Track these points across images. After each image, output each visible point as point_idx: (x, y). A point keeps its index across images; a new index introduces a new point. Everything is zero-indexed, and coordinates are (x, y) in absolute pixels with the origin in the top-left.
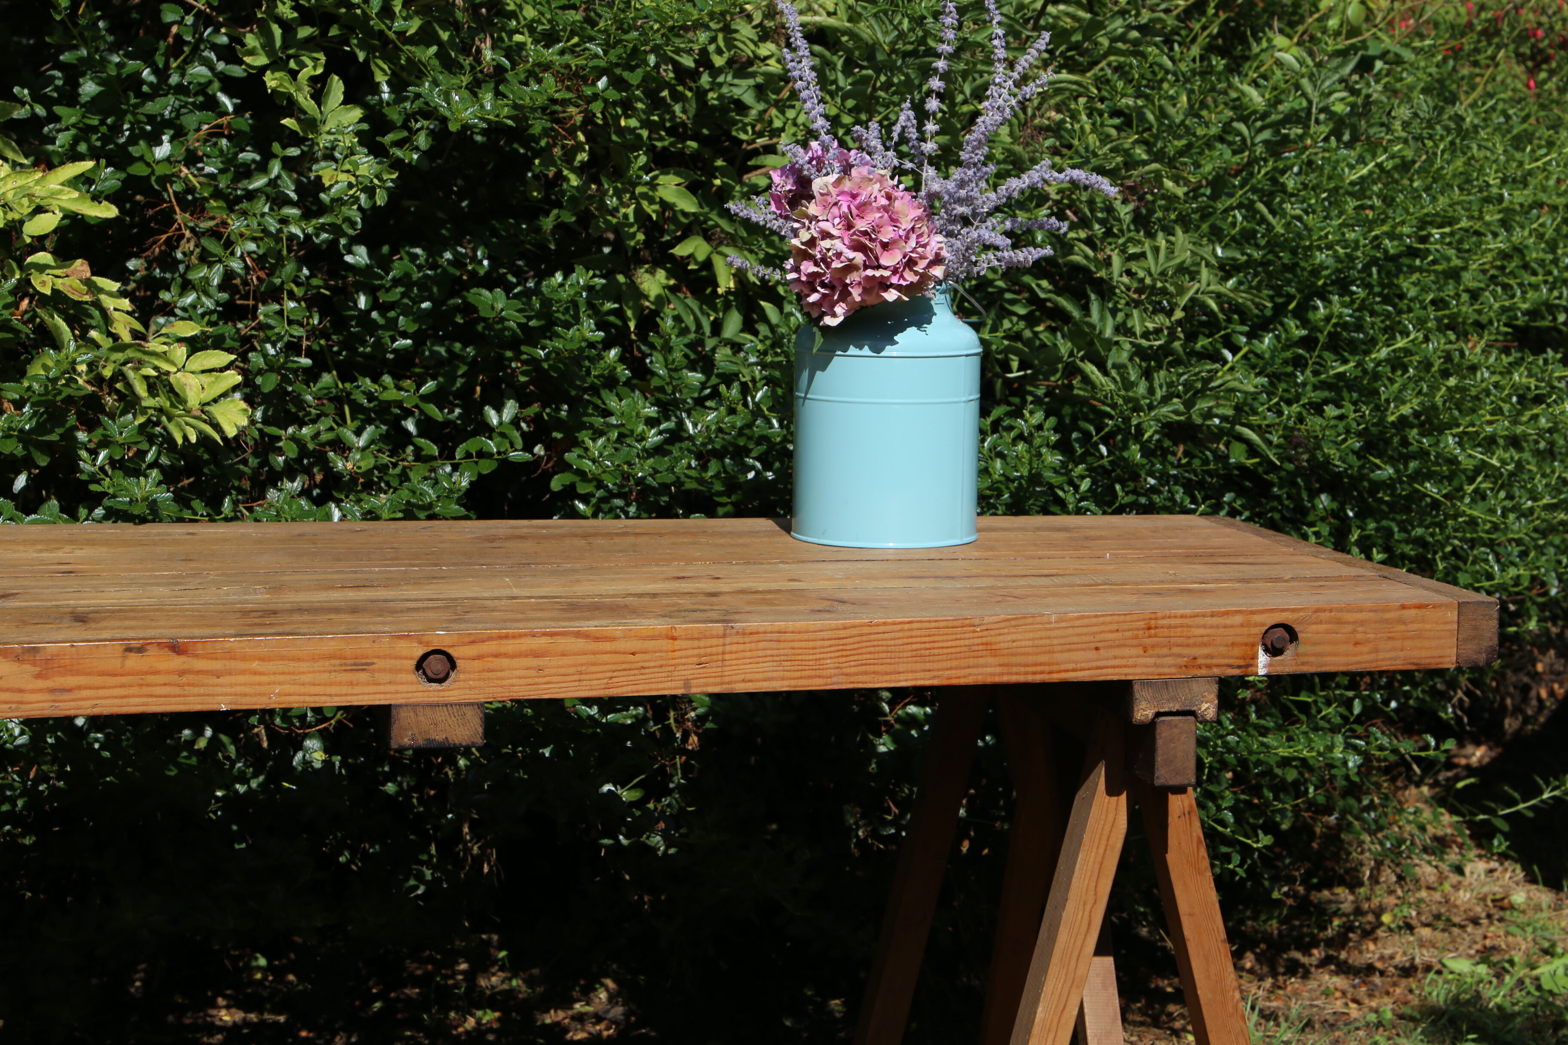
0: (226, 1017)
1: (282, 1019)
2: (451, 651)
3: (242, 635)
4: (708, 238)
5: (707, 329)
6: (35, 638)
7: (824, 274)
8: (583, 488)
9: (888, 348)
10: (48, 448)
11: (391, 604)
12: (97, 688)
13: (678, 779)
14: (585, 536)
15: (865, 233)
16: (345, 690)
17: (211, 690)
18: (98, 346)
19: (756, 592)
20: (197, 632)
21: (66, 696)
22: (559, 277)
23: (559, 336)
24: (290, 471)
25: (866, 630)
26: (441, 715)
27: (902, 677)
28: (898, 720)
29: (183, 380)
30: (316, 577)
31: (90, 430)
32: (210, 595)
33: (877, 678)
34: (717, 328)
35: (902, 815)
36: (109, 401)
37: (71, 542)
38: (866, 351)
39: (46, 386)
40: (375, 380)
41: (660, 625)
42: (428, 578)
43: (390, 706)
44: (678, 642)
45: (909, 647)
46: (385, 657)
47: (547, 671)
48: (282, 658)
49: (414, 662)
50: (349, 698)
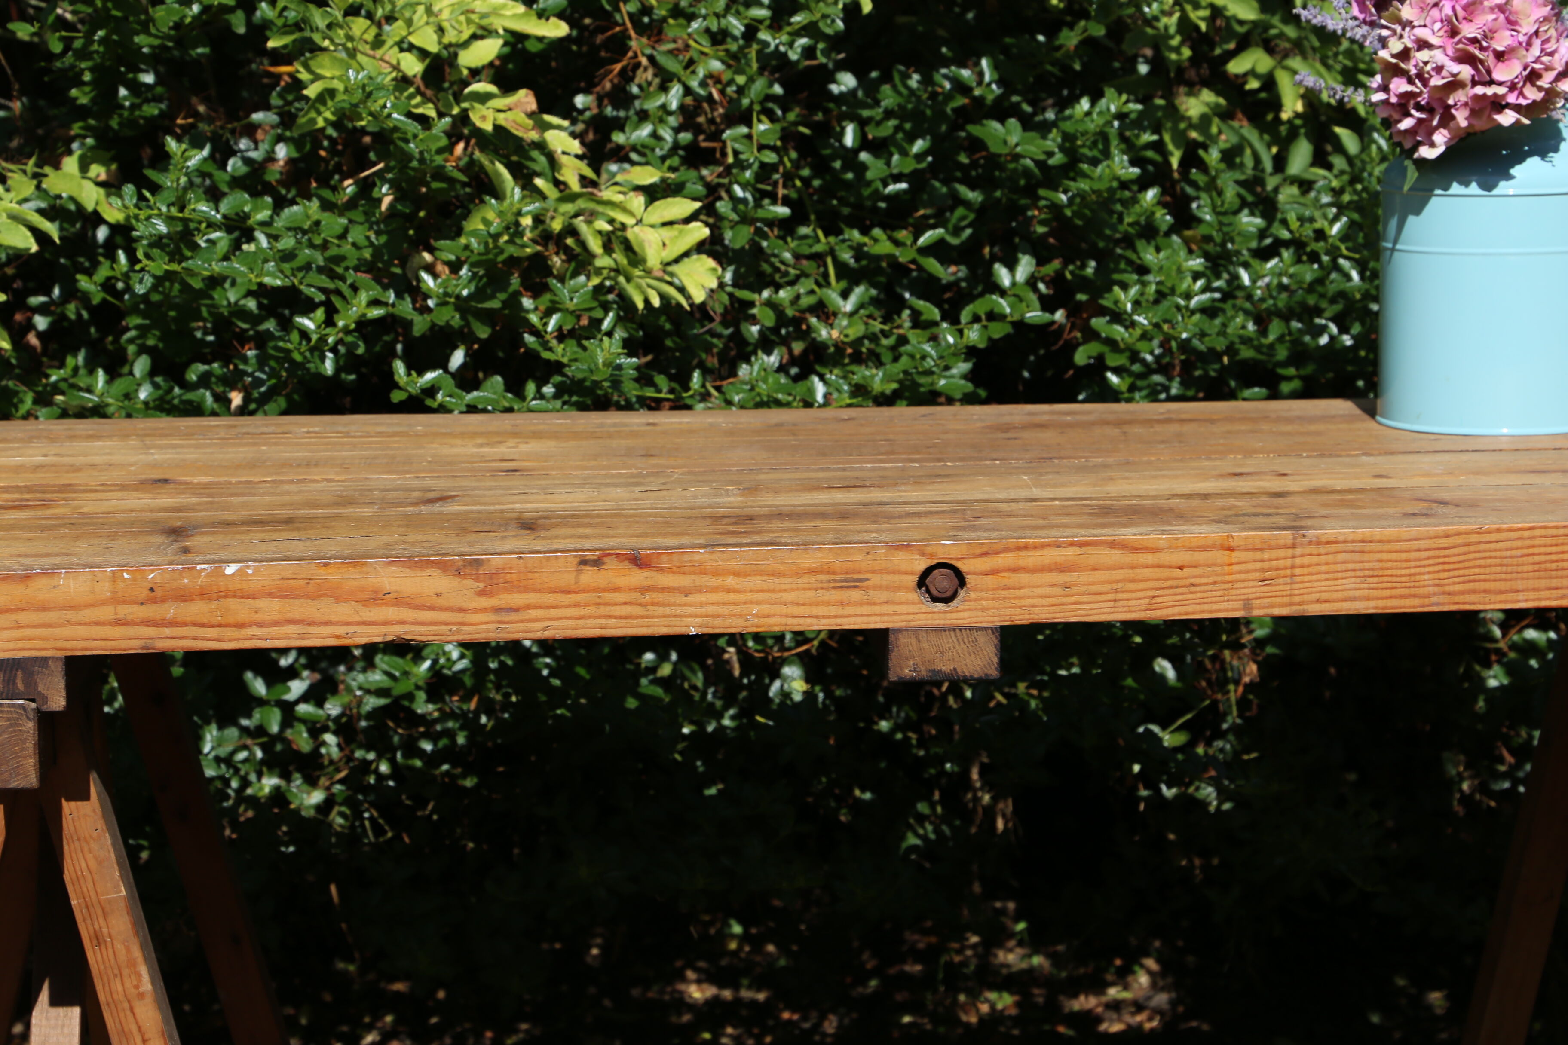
0: (697, 993)
1: (761, 996)
2: (959, 565)
3: (713, 546)
4: (1269, 48)
5: (1268, 165)
6: (477, 548)
7: (1421, 93)
8: (1113, 360)
9: (1502, 184)
10: (488, 317)
11: (887, 508)
12: (548, 608)
13: (1232, 719)
14: (1119, 423)
15: (1474, 41)
16: (833, 610)
17: (677, 610)
18: (543, 196)
19: (1333, 491)
20: (661, 541)
21: (514, 617)
22: (1085, 104)
23: (1085, 176)
24: (766, 344)
25: (1474, 538)
26: (948, 641)
27: (1521, 596)
28: (1513, 647)
29: (642, 236)
30: (798, 475)
31: (535, 296)
32: (675, 498)
33: (1488, 597)
34: (1280, 163)
35: (1519, 766)
36: (557, 261)
37: (515, 435)
38: (1474, 188)
39: (486, 244)
40: (865, 232)
41: (1212, 533)
42: (930, 476)
43: (887, 630)
44: (1235, 554)
45: (1530, 559)
46: (880, 572)
47: (1075, 589)
48: (760, 573)
49: (915, 578)
50: (839, 621)
